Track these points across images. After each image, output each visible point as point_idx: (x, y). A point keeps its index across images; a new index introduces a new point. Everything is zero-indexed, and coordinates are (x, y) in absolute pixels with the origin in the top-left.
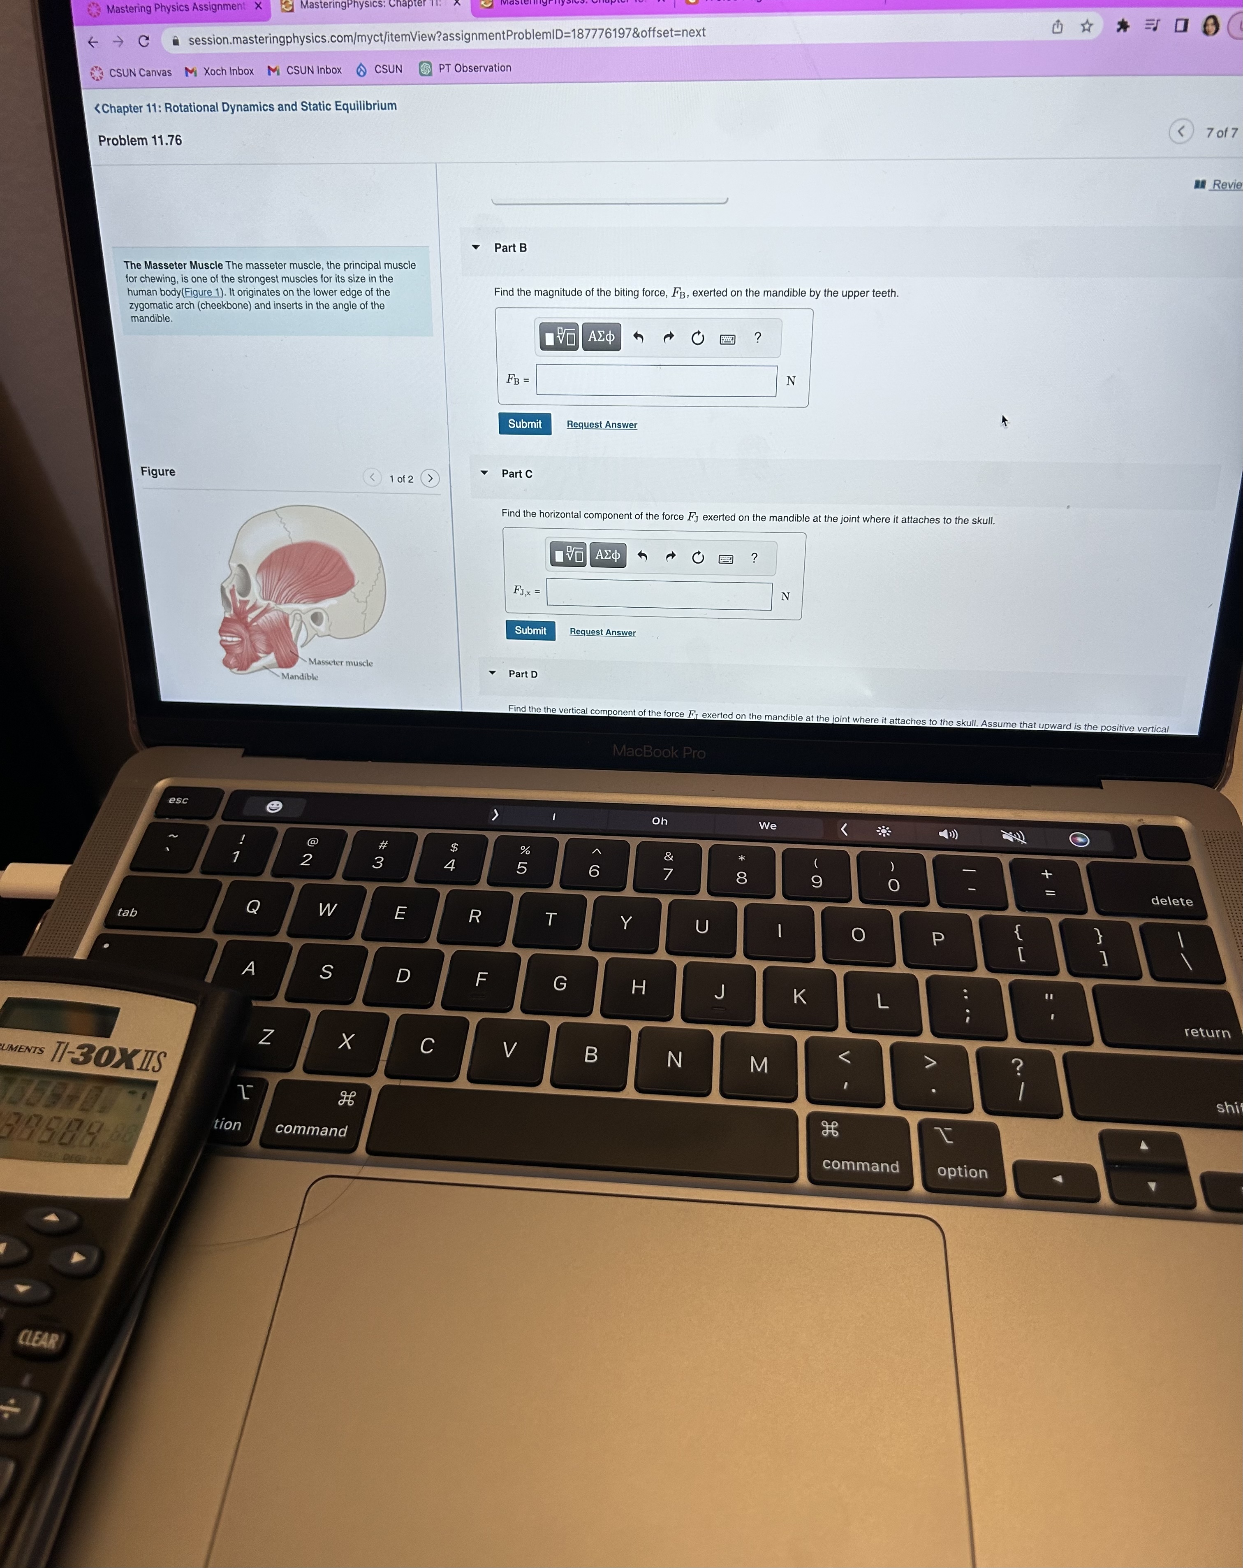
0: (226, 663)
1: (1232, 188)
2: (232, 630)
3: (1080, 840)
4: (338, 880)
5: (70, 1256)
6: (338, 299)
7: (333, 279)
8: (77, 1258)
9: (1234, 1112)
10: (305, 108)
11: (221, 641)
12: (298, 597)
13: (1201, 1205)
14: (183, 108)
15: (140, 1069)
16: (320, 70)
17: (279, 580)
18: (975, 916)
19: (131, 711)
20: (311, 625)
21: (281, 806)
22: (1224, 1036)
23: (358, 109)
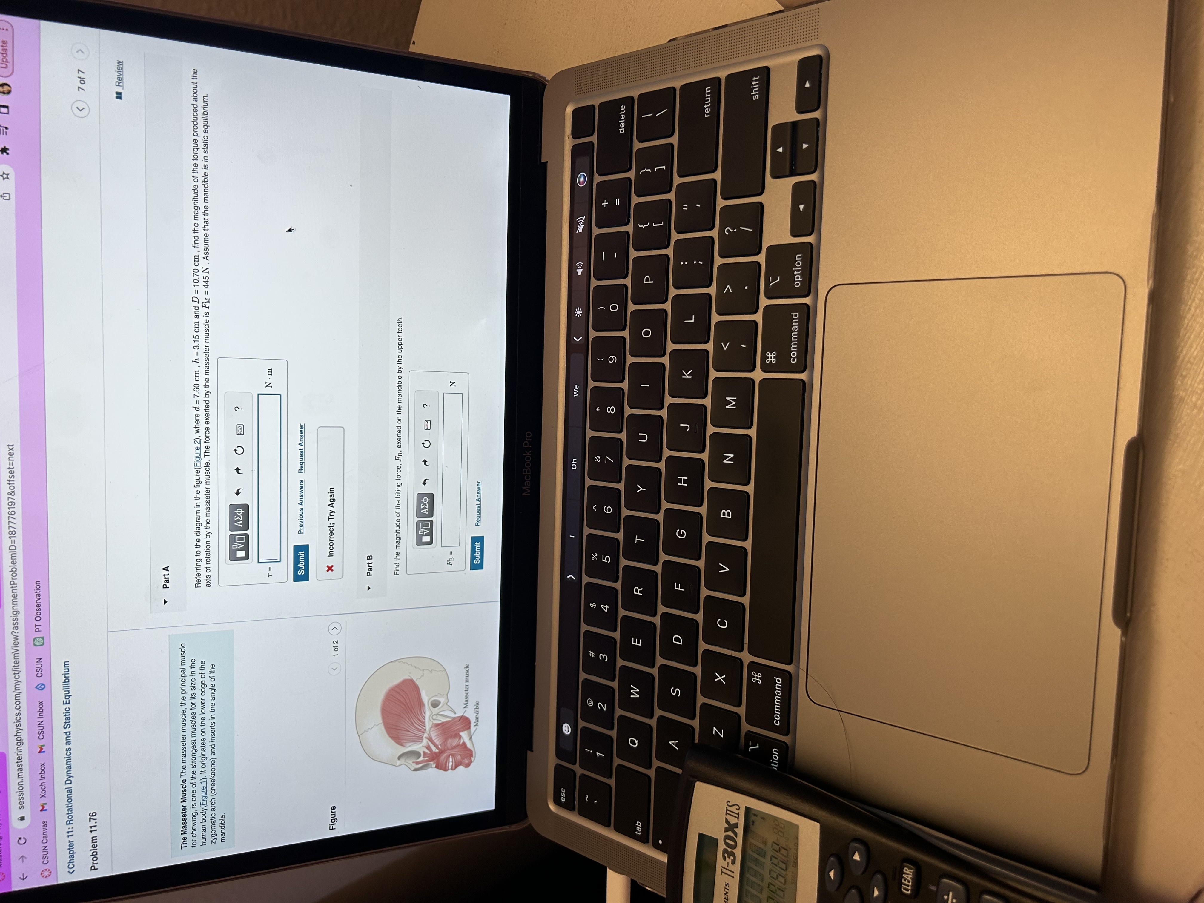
0: (467, 766)
1: (121, 73)
2: (445, 761)
3: (582, 179)
4: (615, 685)
5: (856, 861)
6: (207, 697)
7: (193, 701)
8: (857, 857)
9: (757, 89)
10: (68, 726)
11: (452, 769)
12: (420, 717)
13: (816, 114)
14: (70, 812)
15: (738, 818)
16: (41, 716)
17: (409, 731)
18: (633, 254)
19: (503, 829)
20: (440, 708)
21: (566, 725)
22: (710, 91)
23: (69, 689)
